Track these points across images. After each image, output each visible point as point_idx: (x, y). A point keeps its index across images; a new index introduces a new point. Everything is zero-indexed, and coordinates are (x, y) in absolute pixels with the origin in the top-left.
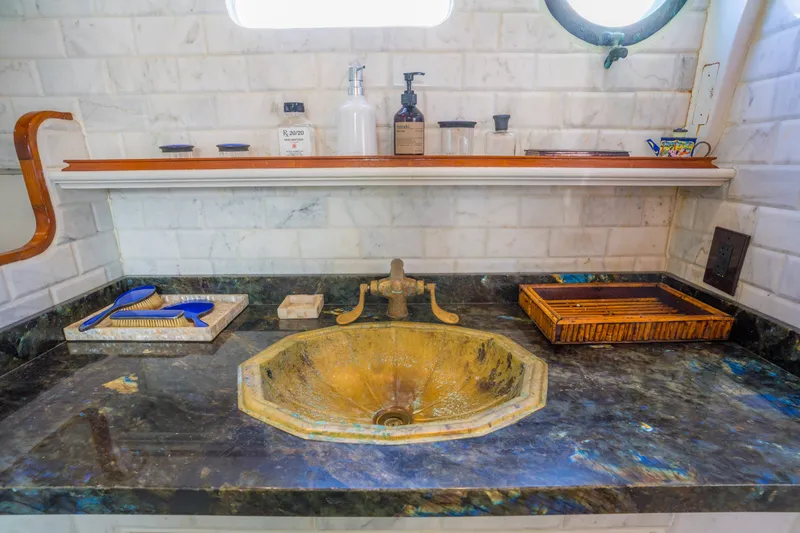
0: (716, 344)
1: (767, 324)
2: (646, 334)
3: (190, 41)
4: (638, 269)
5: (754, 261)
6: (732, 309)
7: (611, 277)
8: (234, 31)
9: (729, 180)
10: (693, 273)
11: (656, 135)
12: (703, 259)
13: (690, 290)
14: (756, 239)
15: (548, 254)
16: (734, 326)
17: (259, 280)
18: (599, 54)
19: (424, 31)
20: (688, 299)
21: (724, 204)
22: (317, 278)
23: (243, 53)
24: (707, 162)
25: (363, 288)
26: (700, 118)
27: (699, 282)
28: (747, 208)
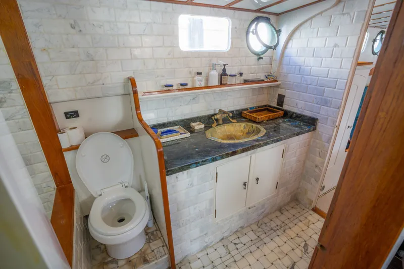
0: (282, 117)
1: (289, 112)
2: (271, 117)
3: (169, 54)
4: (263, 104)
5: (286, 100)
6: (283, 110)
7: (259, 107)
8: (181, 52)
9: (280, 84)
10: (274, 104)
11: (266, 74)
12: (276, 100)
13: (274, 108)
14: (286, 96)
15: (246, 104)
16: (284, 113)
17: (183, 121)
18: (256, 57)
19: (224, 52)
20: (274, 109)
21: (279, 89)
22: (197, 118)
23: (183, 58)
24: (276, 81)
25: (213, 118)
26: (274, 71)
27: (276, 106)
28: (284, 90)
